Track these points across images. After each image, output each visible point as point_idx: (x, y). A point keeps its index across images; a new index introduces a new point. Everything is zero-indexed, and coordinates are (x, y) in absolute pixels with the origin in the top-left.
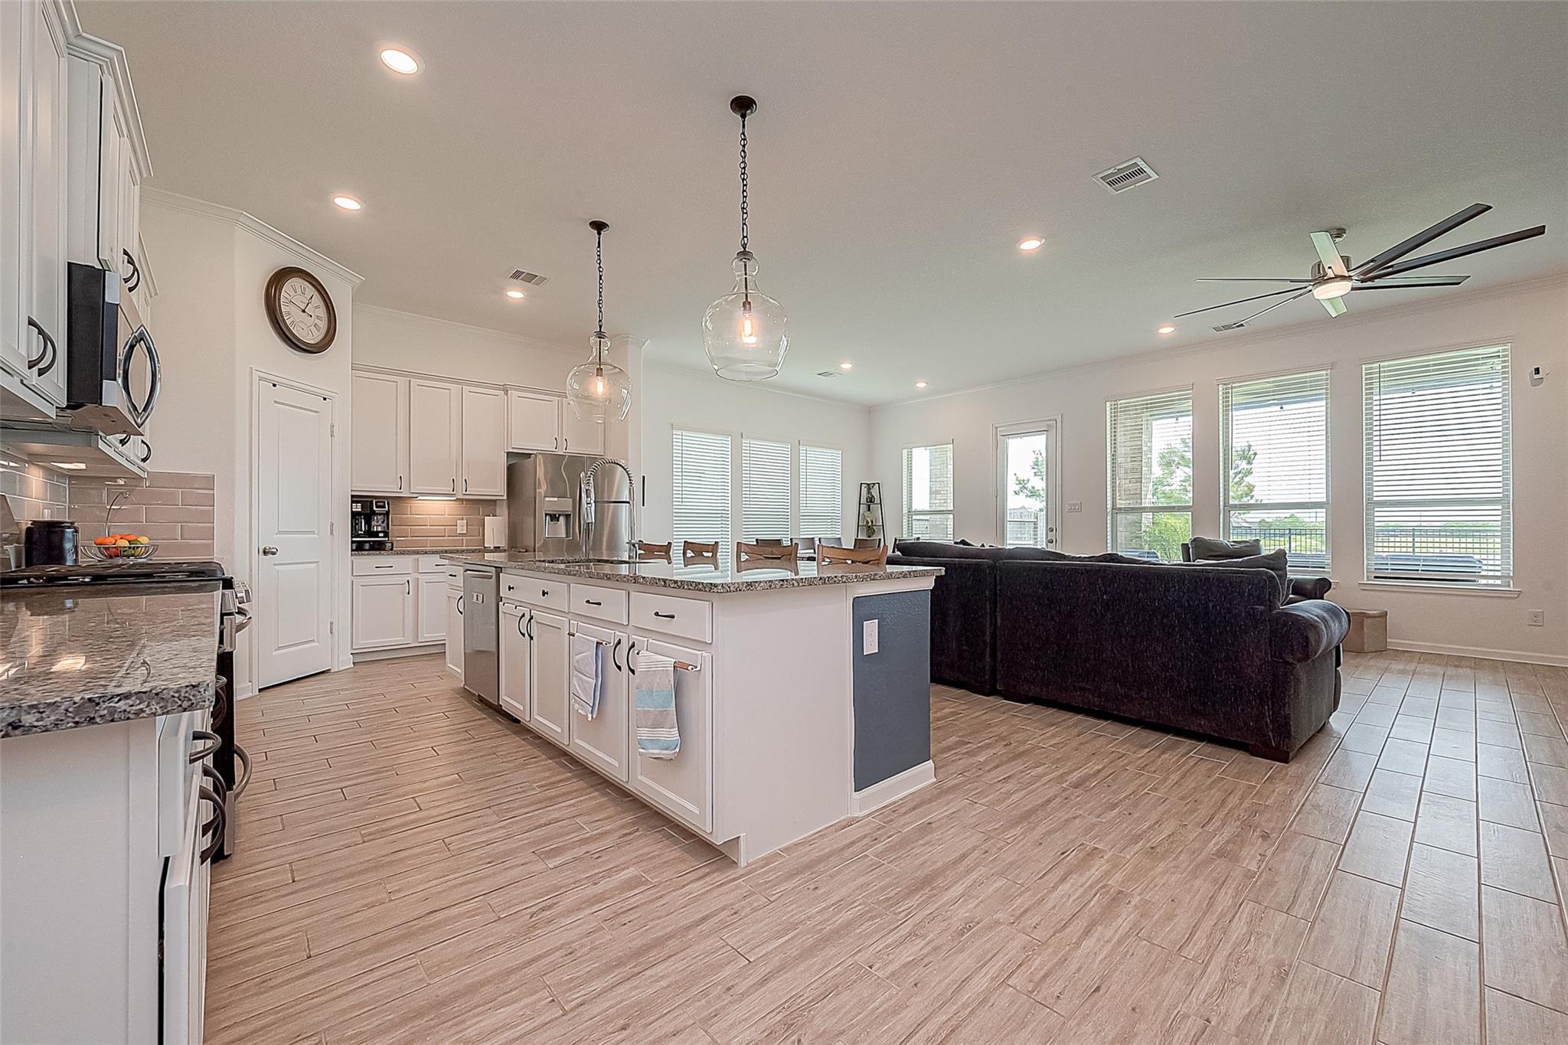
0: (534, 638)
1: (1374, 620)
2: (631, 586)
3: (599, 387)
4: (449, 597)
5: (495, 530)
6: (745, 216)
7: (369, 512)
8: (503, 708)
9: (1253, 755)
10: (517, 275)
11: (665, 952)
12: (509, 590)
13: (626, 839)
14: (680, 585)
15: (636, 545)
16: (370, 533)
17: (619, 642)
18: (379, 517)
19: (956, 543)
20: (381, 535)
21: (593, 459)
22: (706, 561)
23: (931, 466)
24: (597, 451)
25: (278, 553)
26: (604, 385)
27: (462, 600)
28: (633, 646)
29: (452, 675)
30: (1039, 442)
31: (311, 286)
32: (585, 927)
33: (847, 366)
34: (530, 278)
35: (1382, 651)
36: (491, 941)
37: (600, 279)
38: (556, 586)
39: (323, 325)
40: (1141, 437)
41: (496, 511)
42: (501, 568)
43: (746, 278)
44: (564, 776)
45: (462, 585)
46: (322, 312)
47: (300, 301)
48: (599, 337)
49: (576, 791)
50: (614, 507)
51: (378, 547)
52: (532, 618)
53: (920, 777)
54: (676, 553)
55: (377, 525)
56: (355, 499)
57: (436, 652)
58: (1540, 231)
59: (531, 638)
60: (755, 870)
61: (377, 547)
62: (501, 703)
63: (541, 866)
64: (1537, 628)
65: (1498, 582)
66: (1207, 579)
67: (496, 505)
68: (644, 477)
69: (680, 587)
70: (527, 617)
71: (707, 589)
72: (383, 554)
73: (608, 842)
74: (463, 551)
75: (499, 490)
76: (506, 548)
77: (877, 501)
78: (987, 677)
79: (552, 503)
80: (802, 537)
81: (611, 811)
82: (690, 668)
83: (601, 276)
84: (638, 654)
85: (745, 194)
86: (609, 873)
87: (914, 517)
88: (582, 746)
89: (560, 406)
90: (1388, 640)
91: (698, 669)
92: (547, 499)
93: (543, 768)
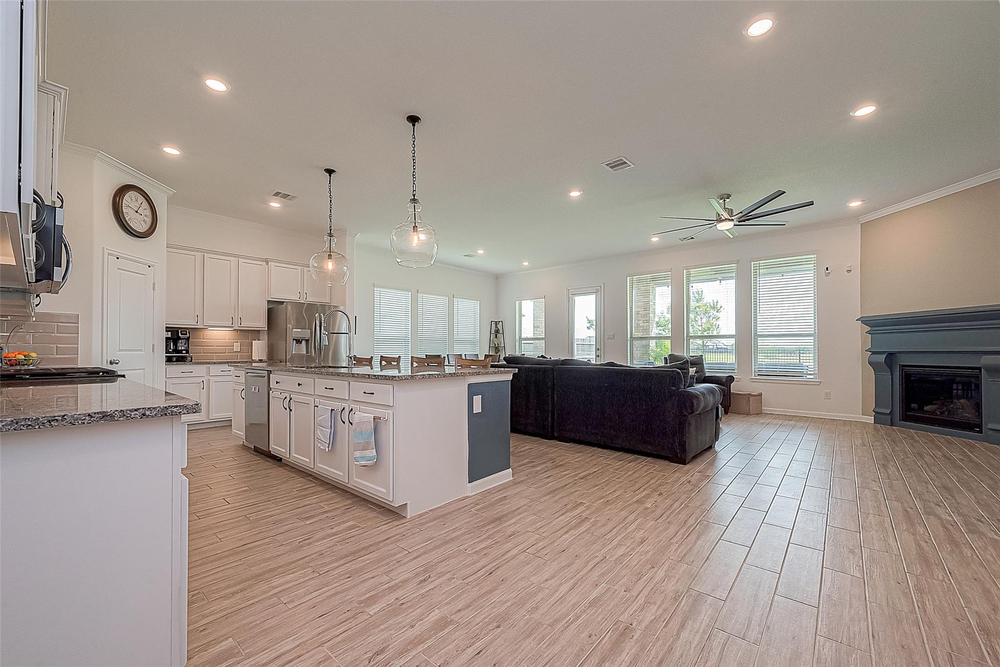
0: (293, 410)
1: (756, 397)
2: (350, 379)
3: (330, 265)
4: (234, 390)
5: (259, 349)
6: (414, 179)
7: (176, 337)
8: (272, 453)
9: (671, 462)
10: (277, 194)
11: (369, 552)
12: (277, 383)
13: (347, 510)
14: (376, 377)
15: (352, 358)
16: (176, 351)
17: (344, 409)
18: (183, 341)
19: (538, 357)
20: (184, 352)
21: (323, 306)
22: (394, 367)
23: (534, 311)
24: (325, 300)
25: (120, 363)
26: (333, 265)
27: (244, 391)
28: (352, 410)
29: (237, 437)
30: (592, 298)
31: (142, 197)
32: (328, 545)
33: (481, 252)
34: (286, 196)
35: (759, 413)
36: (279, 553)
37: (331, 202)
38: (306, 380)
39: (149, 220)
40: (649, 297)
41: (259, 337)
42: (271, 371)
43: (415, 214)
44: (311, 486)
45: (244, 382)
46: (148, 212)
47: (134, 205)
48: (330, 237)
49: (319, 491)
50: (336, 336)
51: (182, 360)
52: (291, 399)
53: (505, 476)
54: (376, 362)
55: (181, 346)
56: (168, 329)
57: (227, 424)
58: (812, 203)
59: (291, 410)
60: (415, 519)
61: (180, 359)
62: (270, 450)
63: (302, 524)
64: (828, 400)
65: (812, 377)
66: (651, 375)
67: (259, 333)
68: (356, 317)
69: (377, 378)
70: (288, 399)
71: (391, 379)
72: (186, 364)
73: (338, 512)
74: (239, 362)
75: (261, 323)
76: (266, 360)
77: (501, 332)
78: (550, 430)
79: (297, 332)
80: (455, 353)
81: (339, 499)
82: (382, 418)
83: (331, 201)
84: (354, 414)
85: (414, 167)
86: (339, 524)
87: (523, 342)
88: (323, 468)
89: (303, 272)
90: (763, 408)
91: (386, 419)
92: (294, 330)
93: (299, 482)
